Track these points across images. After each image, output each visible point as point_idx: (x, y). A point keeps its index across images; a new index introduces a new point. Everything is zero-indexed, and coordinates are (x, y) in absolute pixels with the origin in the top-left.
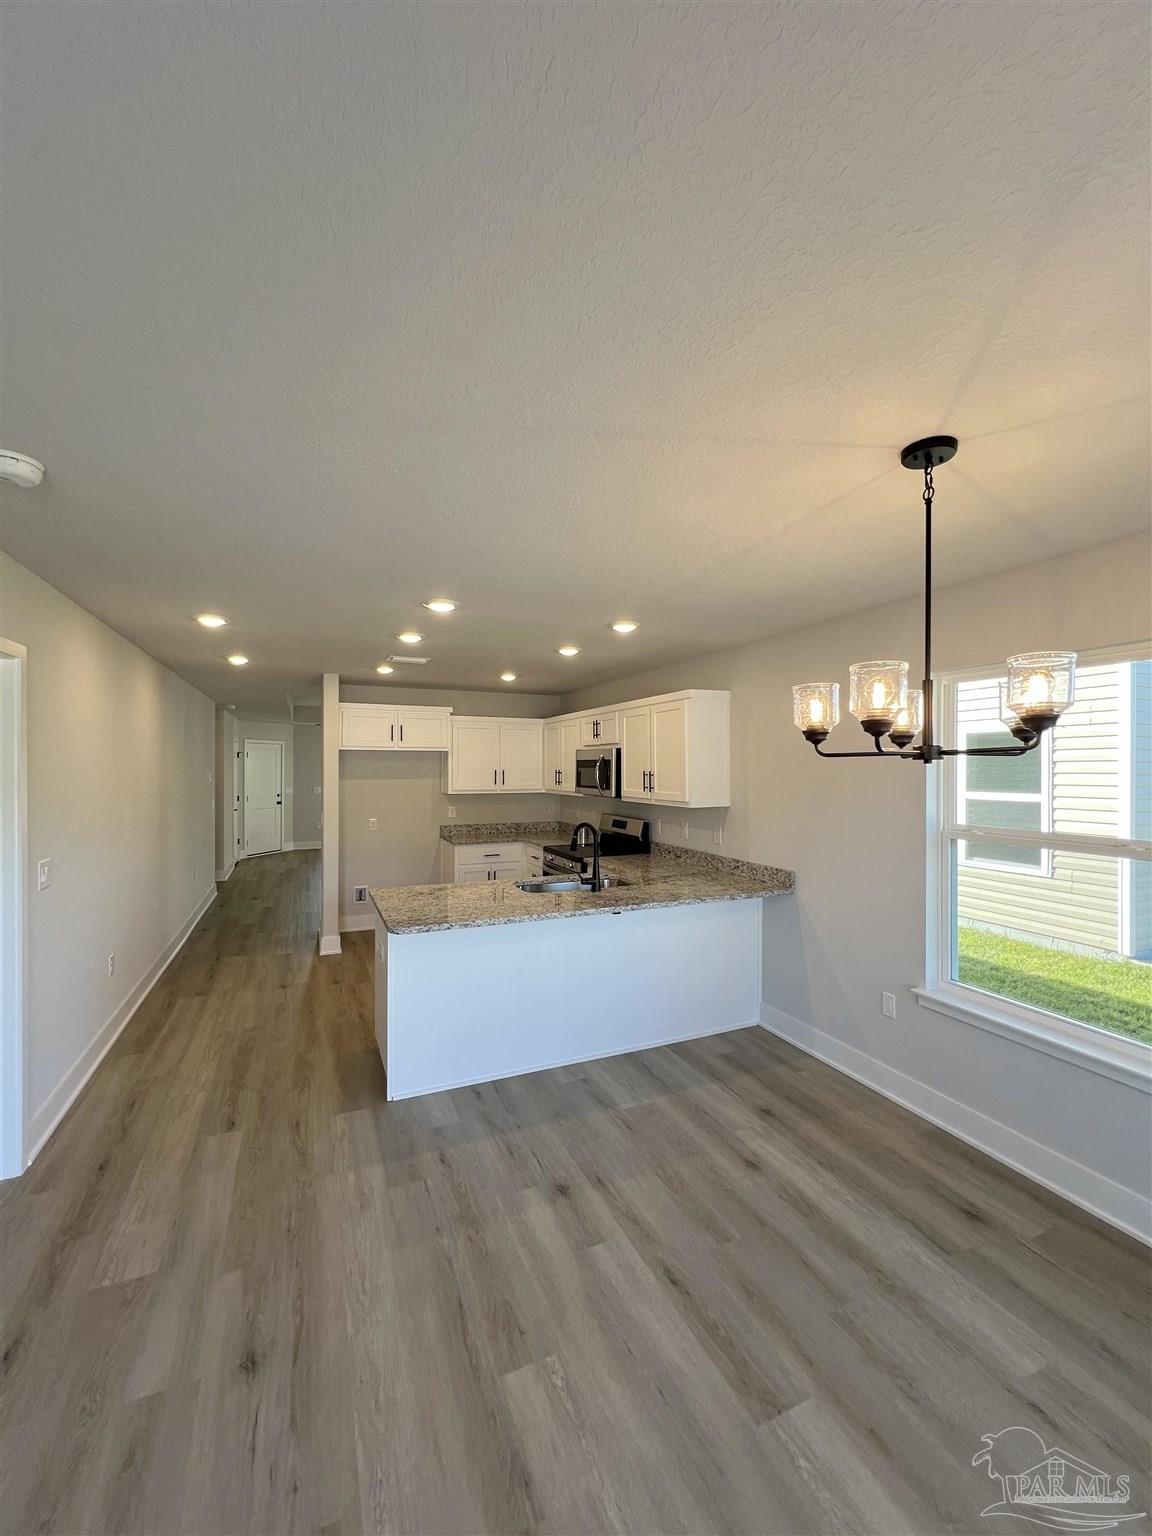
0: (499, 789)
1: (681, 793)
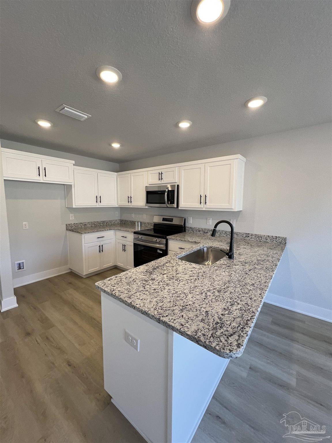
0: (98, 205)
1: (228, 205)
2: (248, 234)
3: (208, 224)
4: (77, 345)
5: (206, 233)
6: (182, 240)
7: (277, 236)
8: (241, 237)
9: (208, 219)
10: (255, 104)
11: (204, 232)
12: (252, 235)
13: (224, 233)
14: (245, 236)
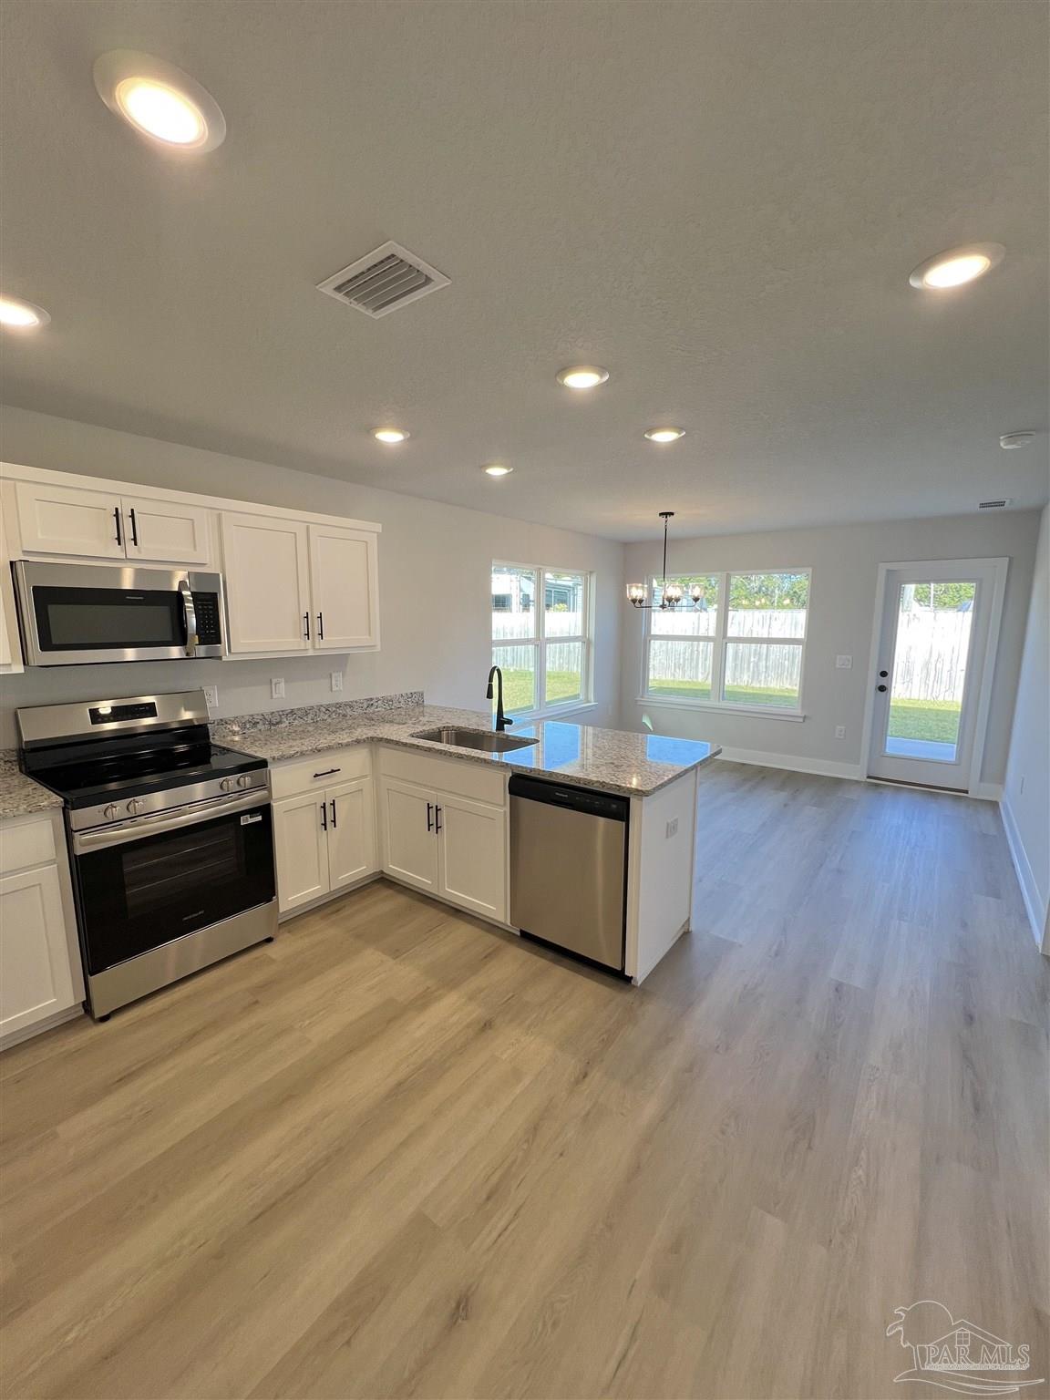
1: (368, 637)
2: (372, 699)
3: (275, 696)
4: (518, 1090)
5: (277, 723)
6: (319, 751)
7: (413, 691)
8: (359, 710)
9: (274, 681)
10: (497, 472)
11: (271, 724)
12: (378, 700)
13: (324, 710)
14: (365, 706)
